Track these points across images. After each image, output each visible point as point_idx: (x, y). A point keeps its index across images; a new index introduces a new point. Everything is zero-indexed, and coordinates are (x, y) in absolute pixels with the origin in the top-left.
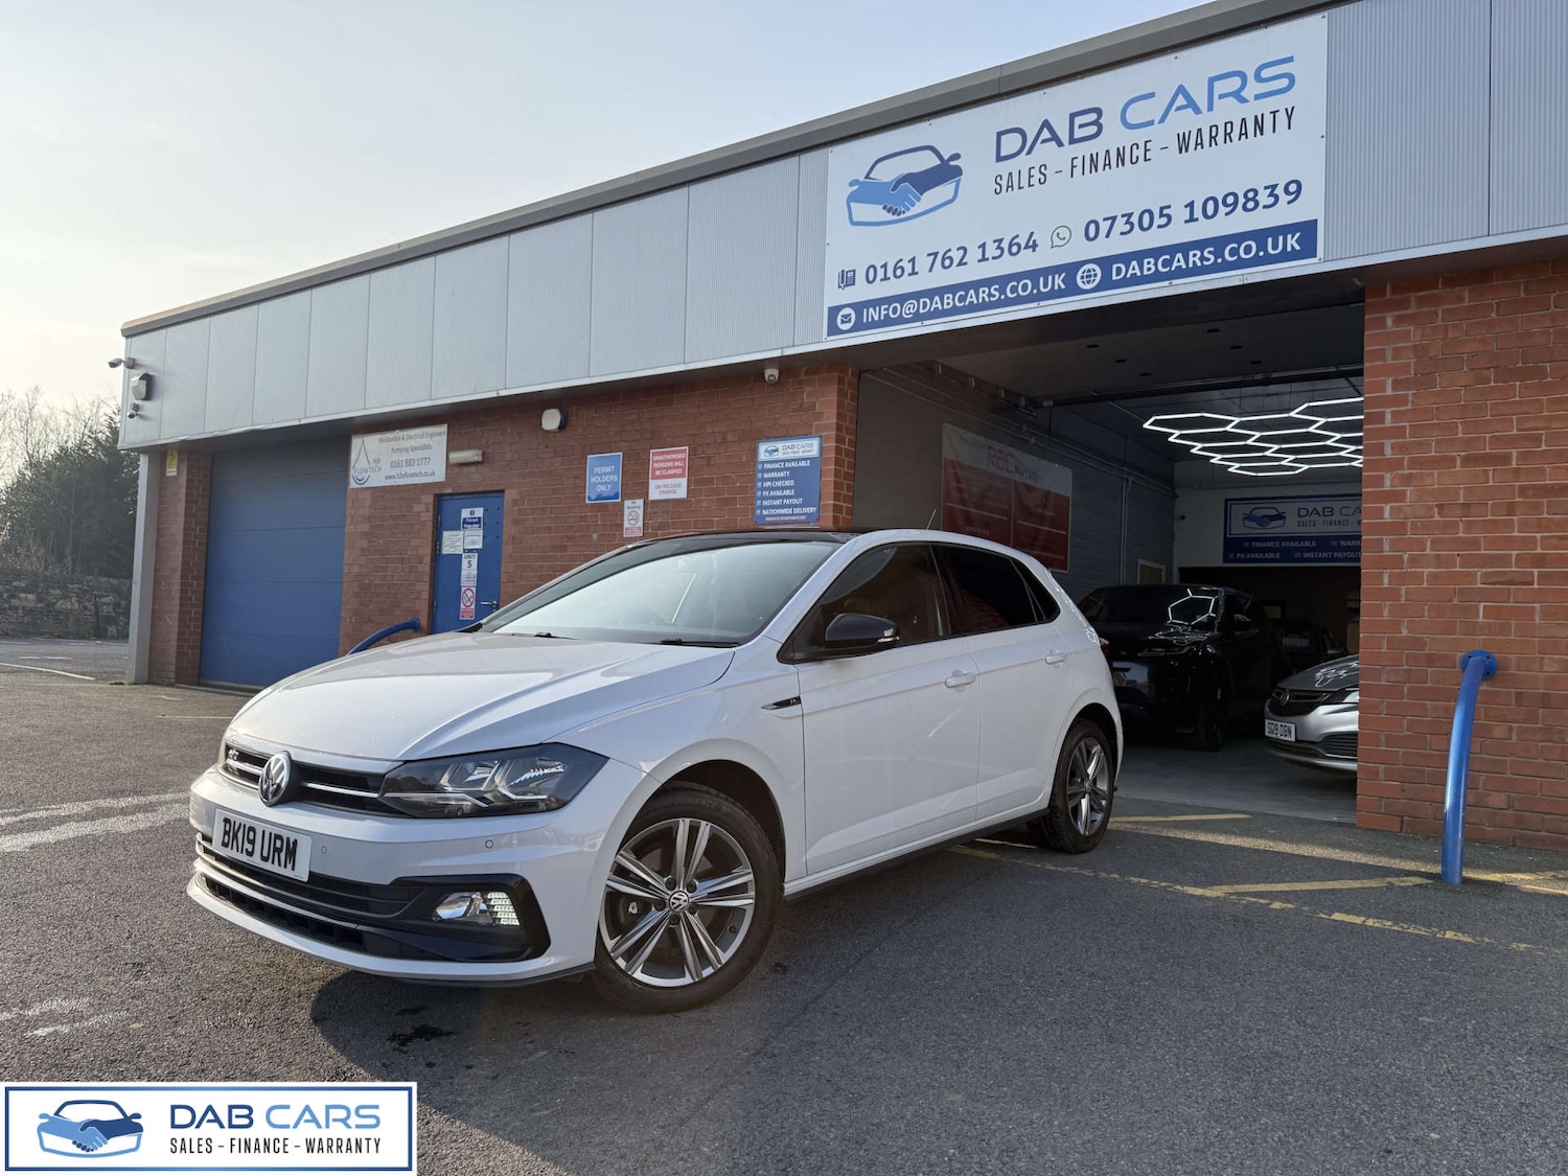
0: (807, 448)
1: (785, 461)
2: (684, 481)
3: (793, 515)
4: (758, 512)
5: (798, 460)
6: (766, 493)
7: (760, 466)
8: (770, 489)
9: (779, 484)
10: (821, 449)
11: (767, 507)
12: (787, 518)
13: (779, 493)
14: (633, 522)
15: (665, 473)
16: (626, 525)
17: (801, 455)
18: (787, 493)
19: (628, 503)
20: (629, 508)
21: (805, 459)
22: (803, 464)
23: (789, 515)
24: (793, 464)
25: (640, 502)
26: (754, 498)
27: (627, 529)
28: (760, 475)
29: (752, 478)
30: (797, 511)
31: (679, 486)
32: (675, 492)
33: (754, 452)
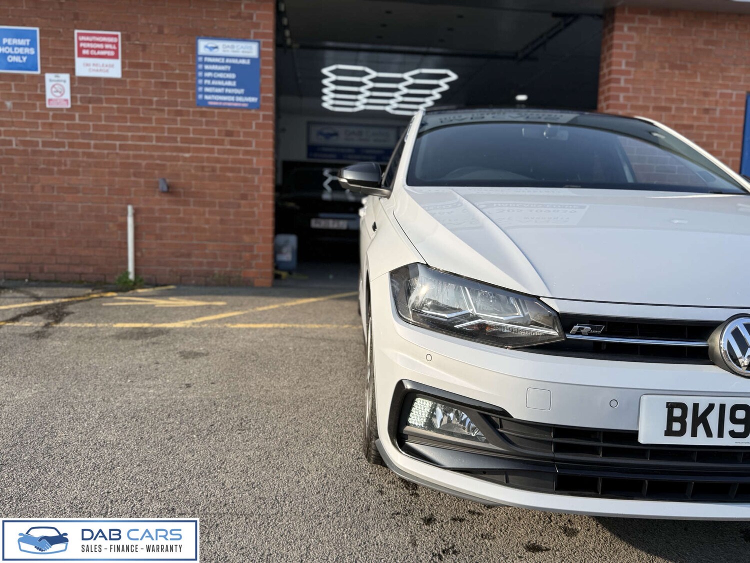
0: (248, 50)
1: (226, 57)
2: (117, 63)
3: (235, 102)
4: (200, 97)
5: (239, 58)
6: (207, 82)
7: (200, 59)
8: (211, 79)
9: (221, 75)
10: (260, 52)
11: (208, 94)
12: (229, 104)
13: (220, 83)
14: (58, 94)
15: (93, 52)
16: (49, 95)
17: (240, 54)
18: (229, 83)
19: (49, 76)
20: (51, 81)
21: (246, 58)
22: (243, 62)
23: (231, 102)
24: (235, 61)
25: (66, 77)
26: (196, 85)
27: (50, 100)
28: (200, 66)
29: (194, 69)
30: (239, 99)
31: (112, 66)
32: (107, 71)
33: (195, 48)
